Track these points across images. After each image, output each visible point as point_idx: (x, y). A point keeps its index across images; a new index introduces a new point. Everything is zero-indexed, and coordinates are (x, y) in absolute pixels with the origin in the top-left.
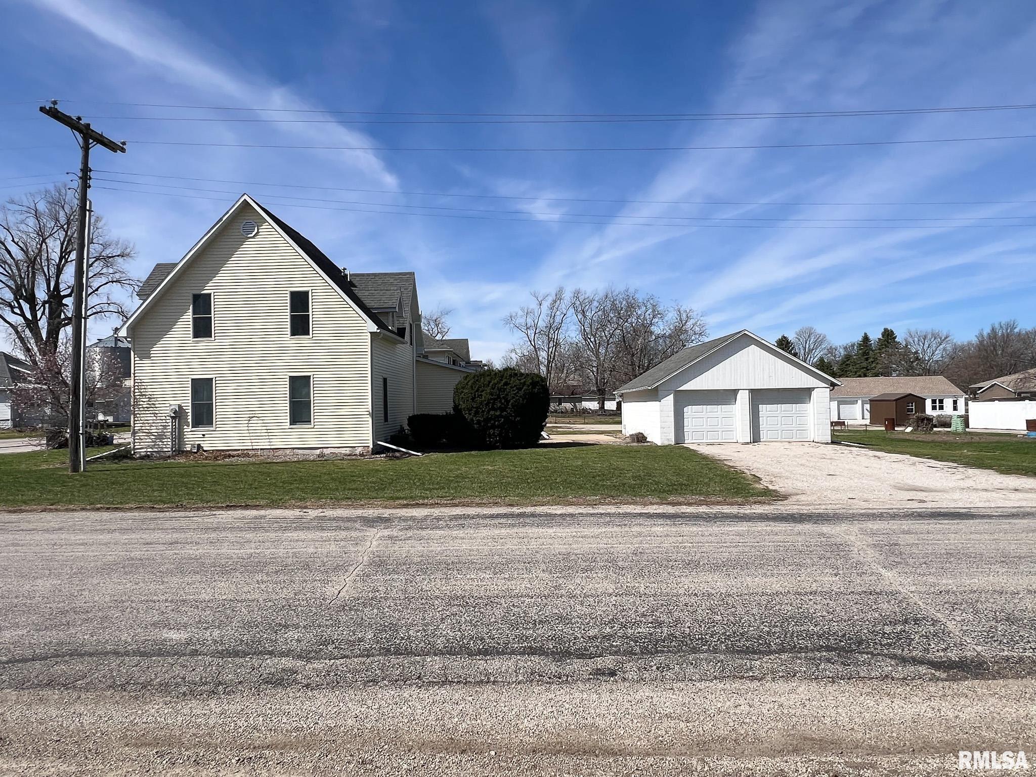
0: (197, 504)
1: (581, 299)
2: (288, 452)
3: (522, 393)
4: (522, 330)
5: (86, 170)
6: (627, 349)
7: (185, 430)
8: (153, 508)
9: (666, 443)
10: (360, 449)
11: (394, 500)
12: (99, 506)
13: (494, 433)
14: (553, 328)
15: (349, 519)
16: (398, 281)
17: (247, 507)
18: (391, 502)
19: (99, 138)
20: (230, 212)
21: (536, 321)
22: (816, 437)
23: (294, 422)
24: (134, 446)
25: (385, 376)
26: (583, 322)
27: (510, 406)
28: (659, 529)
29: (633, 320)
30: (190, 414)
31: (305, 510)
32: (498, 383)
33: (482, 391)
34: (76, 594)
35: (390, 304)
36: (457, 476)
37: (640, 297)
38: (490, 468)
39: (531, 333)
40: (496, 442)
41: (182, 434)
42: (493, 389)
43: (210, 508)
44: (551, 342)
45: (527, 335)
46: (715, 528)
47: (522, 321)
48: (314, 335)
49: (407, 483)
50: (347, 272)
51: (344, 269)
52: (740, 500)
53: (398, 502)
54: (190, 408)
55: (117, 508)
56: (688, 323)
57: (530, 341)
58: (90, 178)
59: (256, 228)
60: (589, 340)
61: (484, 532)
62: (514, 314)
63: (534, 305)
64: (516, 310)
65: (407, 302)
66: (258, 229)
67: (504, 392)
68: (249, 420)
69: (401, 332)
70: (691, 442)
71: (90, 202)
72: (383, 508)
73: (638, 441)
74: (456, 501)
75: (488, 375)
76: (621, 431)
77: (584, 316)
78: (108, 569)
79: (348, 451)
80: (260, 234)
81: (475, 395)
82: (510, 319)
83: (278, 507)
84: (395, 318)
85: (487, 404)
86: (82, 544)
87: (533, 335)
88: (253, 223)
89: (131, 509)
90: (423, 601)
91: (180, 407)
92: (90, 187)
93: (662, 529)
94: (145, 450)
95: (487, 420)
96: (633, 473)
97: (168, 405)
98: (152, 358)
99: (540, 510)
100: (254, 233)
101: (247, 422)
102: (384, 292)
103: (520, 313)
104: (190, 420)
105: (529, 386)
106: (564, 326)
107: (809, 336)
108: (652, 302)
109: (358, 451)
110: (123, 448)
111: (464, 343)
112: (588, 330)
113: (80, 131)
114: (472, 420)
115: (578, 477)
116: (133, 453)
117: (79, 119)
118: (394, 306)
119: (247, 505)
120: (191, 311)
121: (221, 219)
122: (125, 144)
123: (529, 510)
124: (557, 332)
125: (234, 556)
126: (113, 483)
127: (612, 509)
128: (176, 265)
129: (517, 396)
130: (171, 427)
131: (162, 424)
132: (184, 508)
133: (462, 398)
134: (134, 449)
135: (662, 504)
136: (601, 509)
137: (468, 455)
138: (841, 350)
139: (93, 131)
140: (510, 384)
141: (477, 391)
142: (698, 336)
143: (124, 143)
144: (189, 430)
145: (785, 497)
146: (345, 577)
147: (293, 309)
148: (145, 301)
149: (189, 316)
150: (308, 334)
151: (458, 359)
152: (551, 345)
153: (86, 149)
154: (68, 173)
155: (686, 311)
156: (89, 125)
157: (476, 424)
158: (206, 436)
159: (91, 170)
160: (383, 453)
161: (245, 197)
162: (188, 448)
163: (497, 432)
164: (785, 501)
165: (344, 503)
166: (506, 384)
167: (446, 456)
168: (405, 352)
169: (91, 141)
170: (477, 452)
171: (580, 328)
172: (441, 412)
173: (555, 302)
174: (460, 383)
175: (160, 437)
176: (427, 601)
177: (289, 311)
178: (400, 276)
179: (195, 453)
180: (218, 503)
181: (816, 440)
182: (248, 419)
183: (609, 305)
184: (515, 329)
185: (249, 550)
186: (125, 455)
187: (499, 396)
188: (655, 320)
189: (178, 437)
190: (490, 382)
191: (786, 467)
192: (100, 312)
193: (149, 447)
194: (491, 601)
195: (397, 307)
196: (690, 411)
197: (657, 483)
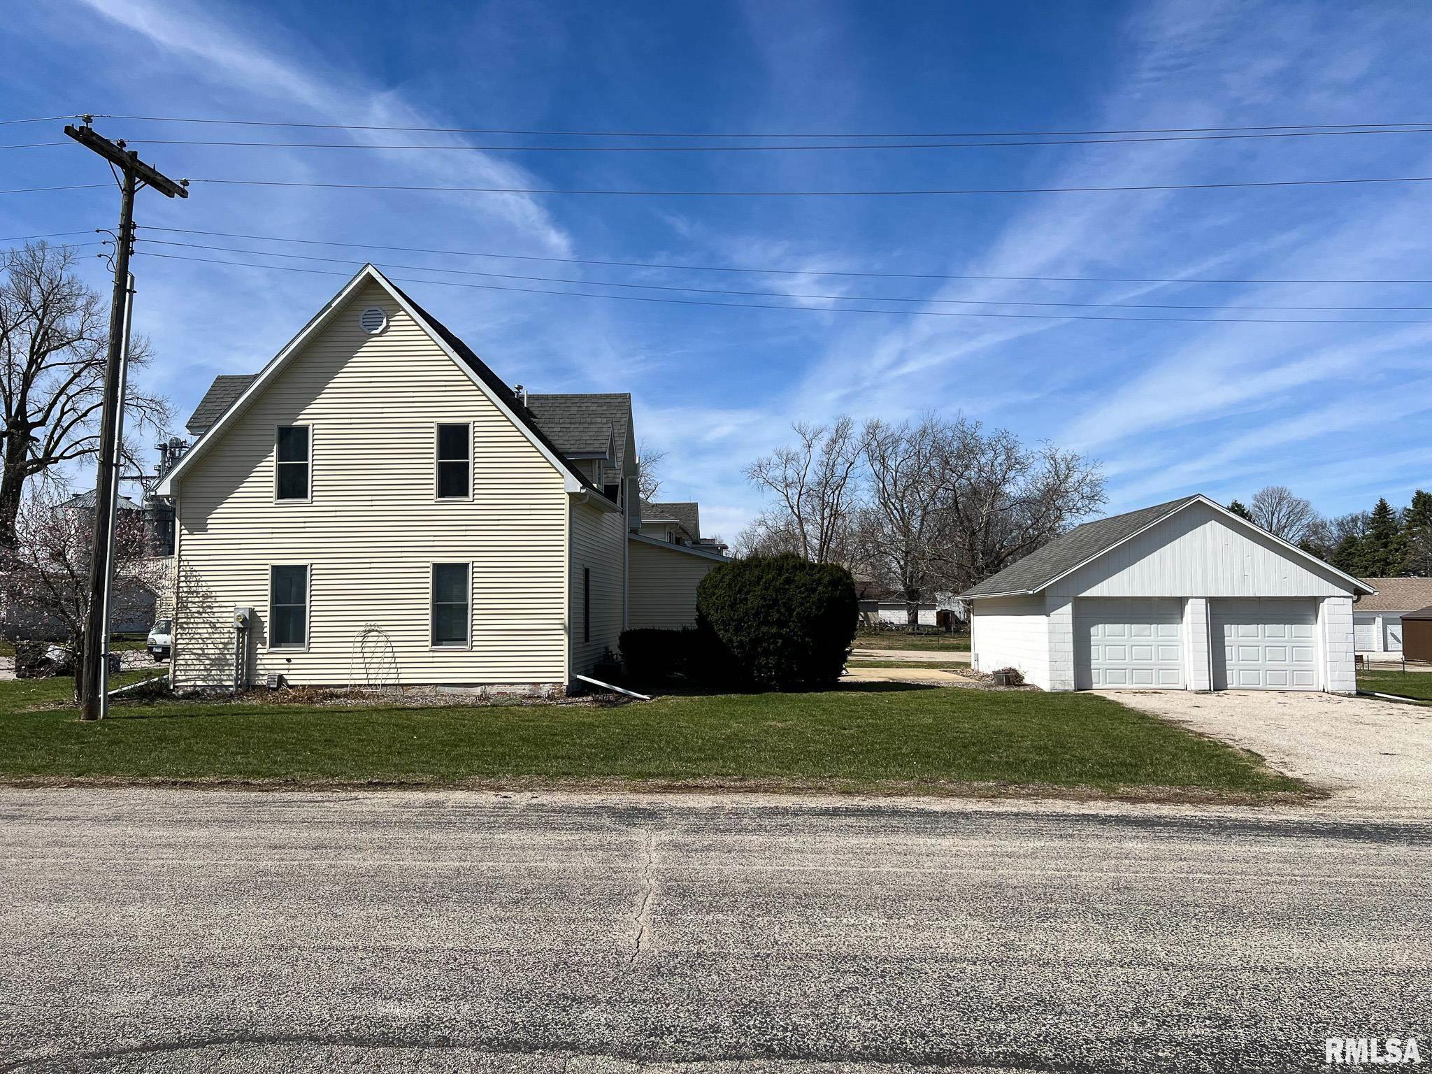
0: (317, 778)
1: (879, 438)
2: (427, 690)
3: (815, 597)
4: (779, 488)
5: (128, 226)
6: (962, 523)
7: (259, 651)
8: (248, 783)
9: (1060, 687)
10: (548, 687)
11: (640, 776)
12: (157, 778)
13: (768, 663)
14: (830, 485)
15: (586, 812)
16: (604, 408)
17: (402, 786)
18: (639, 782)
19: (149, 173)
20: (344, 294)
21: (802, 473)
22: (1329, 683)
23: (438, 640)
24: (175, 676)
25: (587, 565)
26: (881, 477)
27: (794, 618)
28: (1137, 844)
29: (973, 473)
30: (267, 624)
31: (504, 794)
32: (774, 579)
33: (748, 593)
34: (202, 933)
35: (595, 446)
36: (728, 738)
37: (985, 434)
38: (779, 725)
39: (793, 493)
40: (771, 678)
41: (253, 656)
42: (767, 589)
43: (343, 787)
44: (827, 510)
45: (787, 496)
46: (1234, 847)
47: (779, 473)
48: (476, 497)
49: (650, 749)
50: (523, 392)
51: (520, 388)
52: (1247, 796)
53: (651, 782)
54: (268, 614)
55: (188, 783)
56: (1069, 480)
57: (792, 508)
58: (134, 239)
59: (385, 320)
60: (892, 507)
61: (831, 841)
62: (765, 462)
63: (797, 446)
64: (767, 454)
65: (621, 442)
66: (388, 322)
67: (785, 593)
68: (364, 637)
69: (611, 492)
70: (1103, 685)
71: (132, 278)
72: (631, 791)
73: (1008, 683)
74: (752, 782)
75: (756, 566)
76: (968, 665)
77: (884, 466)
78: (234, 889)
79: (526, 690)
80: (392, 329)
81: (735, 599)
82: (759, 469)
83: (456, 787)
84: (603, 470)
85: (757, 614)
86: (169, 845)
87: (797, 497)
88: (381, 311)
89: (211, 786)
90: (789, 963)
91: (252, 612)
92: (132, 252)
93: (1140, 845)
94: (192, 683)
95: (756, 641)
96: (1032, 740)
97: (232, 609)
98: (209, 531)
99: (902, 802)
100: (381, 328)
101: (360, 639)
102: (586, 426)
103: (775, 460)
104: (267, 635)
105: (826, 586)
106: (850, 483)
107: (1279, 503)
108: (1005, 443)
109: (545, 690)
110: (156, 679)
111: (691, 510)
112: (890, 488)
113: (122, 164)
114: (731, 641)
115: (937, 745)
116: (172, 687)
117: (122, 144)
118: (603, 450)
119: (403, 783)
120: (274, 454)
121: (329, 305)
122: (188, 184)
123: (883, 802)
124: (837, 492)
125: (433, 873)
126: (161, 740)
127: (1028, 806)
128: (256, 377)
129: (808, 602)
130: (235, 646)
131: (223, 640)
132: (302, 788)
133: (714, 604)
134: (174, 681)
135: (1110, 799)
136: (1010, 806)
137: (724, 701)
138: (1333, 528)
139: (141, 164)
140: (794, 581)
141: (740, 592)
142: (1087, 502)
143: (185, 183)
144: (265, 651)
145: (1323, 793)
146: (635, 915)
147: (443, 453)
148: (202, 436)
149: (271, 462)
150: (467, 494)
151: (684, 537)
152: (827, 512)
153: (130, 192)
154: (98, 231)
155: (1066, 459)
156: (135, 154)
157: (737, 647)
158: (293, 661)
159: (135, 227)
160: (587, 695)
161: (370, 269)
162: (263, 681)
163: (772, 661)
164: (1328, 801)
165: (562, 781)
166: (788, 581)
167: (692, 701)
168: (613, 525)
169: (137, 179)
170: (740, 695)
171: (876, 486)
172: (676, 627)
173: (834, 441)
174: (709, 577)
175: (220, 662)
176: (797, 963)
177: (434, 456)
178: (608, 400)
179: (274, 689)
180: (352, 778)
181: (1329, 688)
182: (363, 634)
183: (927, 448)
184: (767, 487)
185: (448, 863)
186: (157, 691)
187: (775, 601)
188: (1012, 474)
189: (248, 663)
190: (760, 578)
191: (1299, 738)
192: (90, 451)
193: (198, 678)
194: (905, 967)
195: (607, 453)
196: (1100, 633)
197: (1082, 761)
